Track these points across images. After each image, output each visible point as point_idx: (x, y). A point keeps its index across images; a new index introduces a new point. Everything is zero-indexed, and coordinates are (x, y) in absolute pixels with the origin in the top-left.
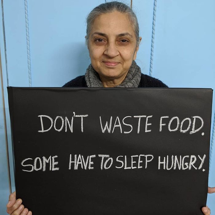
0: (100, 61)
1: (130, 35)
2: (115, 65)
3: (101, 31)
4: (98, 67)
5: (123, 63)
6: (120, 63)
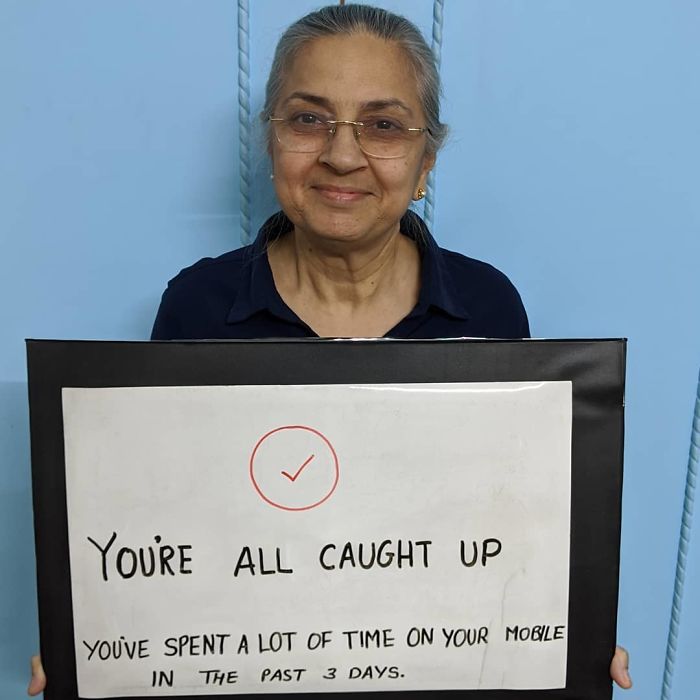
0: (303, 186)
1: (404, 108)
2: (357, 199)
3: (316, 90)
5: (382, 194)
6: (371, 194)
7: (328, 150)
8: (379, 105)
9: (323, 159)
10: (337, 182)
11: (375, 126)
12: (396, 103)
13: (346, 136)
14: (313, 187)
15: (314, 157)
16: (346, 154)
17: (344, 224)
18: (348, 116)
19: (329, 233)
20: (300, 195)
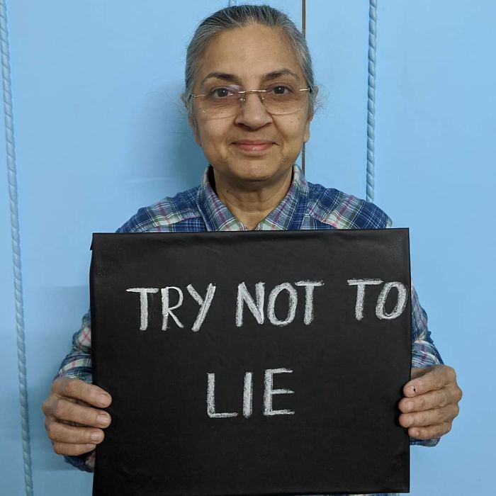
0: (226, 143)
1: (292, 74)
2: (264, 149)
3: (225, 68)
4: (221, 157)
5: (283, 144)
6: (274, 143)
7: (242, 113)
8: (274, 75)
9: (238, 121)
10: (251, 137)
11: (273, 92)
12: (286, 72)
13: (254, 101)
14: (233, 143)
15: (231, 120)
16: (255, 115)
17: (259, 168)
18: (253, 86)
19: (249, 177)
20: (223, 150)
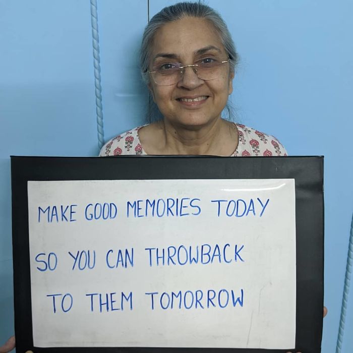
6: (209, 96)
9: (180, 85)
11: (203, 62)
